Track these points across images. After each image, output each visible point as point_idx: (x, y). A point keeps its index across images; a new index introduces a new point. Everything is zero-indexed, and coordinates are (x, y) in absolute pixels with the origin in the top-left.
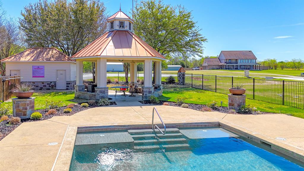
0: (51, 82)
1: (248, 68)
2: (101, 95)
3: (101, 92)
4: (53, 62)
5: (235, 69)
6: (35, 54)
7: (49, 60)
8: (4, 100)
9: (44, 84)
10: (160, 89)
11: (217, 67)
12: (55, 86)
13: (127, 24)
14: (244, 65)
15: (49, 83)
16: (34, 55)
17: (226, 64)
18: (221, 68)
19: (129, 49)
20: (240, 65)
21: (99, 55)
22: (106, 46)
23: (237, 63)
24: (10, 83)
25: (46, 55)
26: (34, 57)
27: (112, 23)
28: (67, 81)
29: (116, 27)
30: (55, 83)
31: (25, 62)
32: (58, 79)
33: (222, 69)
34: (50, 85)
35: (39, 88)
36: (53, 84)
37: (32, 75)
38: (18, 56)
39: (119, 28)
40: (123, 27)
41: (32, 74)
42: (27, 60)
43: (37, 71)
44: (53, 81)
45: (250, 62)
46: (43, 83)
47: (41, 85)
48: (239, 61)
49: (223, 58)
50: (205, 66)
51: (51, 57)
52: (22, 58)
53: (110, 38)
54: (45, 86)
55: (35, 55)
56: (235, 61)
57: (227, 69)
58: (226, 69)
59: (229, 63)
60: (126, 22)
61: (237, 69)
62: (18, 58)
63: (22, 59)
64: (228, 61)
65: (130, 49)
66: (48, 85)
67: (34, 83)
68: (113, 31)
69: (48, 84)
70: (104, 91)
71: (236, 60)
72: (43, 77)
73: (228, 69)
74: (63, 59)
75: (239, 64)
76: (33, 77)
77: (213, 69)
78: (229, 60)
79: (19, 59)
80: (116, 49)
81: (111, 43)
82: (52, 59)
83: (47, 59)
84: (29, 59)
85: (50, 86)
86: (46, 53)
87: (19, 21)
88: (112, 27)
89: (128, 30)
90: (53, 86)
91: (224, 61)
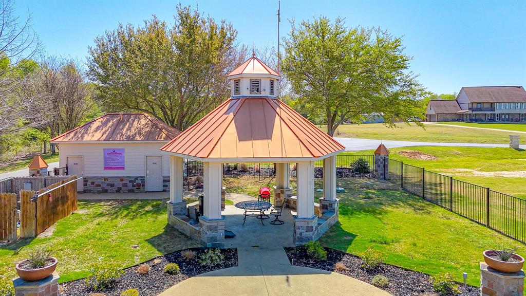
0: (137, 179)
1: (515, 118)
2: (210, 235)
3: (210, 228)
4: (139, 142)
5: (490, 120)
6: (109, 127)
7: (133, 139)
8: (38, 232)
9: (123, 182)
10: (334, 209)
11: (454, 117)
12: (143, 186)
13: (265, 85)
14: (506, 114)
15: (133, 179)
16: (108, 130)
17: (471, 112)
18: (460, 118)
19: (266, 141)
20: (499, 114)
21: (205, 158)
22: (222, 136)
23: (492, 109)
24: (51, 198)
25: (127, 130)
26: (107, 133)
27: (237, 82)
28: (164, 177)
29: (245, 92)
30: (143, 179)
31: (93, 142)
32: (148, 172)
33: (463, 121)
34: (135, 184)
35: (115, 189)
36: (139, 181)
37: (103, 166)
38: (80, 132)
39: (250, 94)
40: (258, 91)
41: (103, 163)
42: (95, 138)
43: (113, 158)
44: (140, 177)
45: (519, 107)
46: (122, 180)
47: (119, 184)
48: (497, 106)
49: (466, 100)
50: (430, 115)
51: (135, 134)
52: (86, 136)
53: (231, 115)
54: (125, 185)
55: (110, 129)
56: (488, 106)
57: (474, 122)
58: (471, 120)
59: (477, 110)
60: (263, 81)
61: (492, 120)
62: (80, 136)
63: (87, 138)
64: (475, 106)
65: (270, 141)
66: (131, 184)
67: (106, 179)
68: (238, 99)
69: (130, 182)
70: (216, 227)
71: (492, 103)
72: (123, 168)
73: (476, 120)
74: (157, 137)
75: (497, 112)
76: (106, 168)
77: (446, 121)
78: (477, 103)
79: (82, 137)
80: (240, 142)
81: (232, 129)
82: (138, 138)
83: (128, 138)
84: (100, 138)
85: (133, 186)
86: (128, 124)
87: (87, 62)
88: (237, 90)
89: (267, 96)
90: (139, 185)
91: (467, 106)
